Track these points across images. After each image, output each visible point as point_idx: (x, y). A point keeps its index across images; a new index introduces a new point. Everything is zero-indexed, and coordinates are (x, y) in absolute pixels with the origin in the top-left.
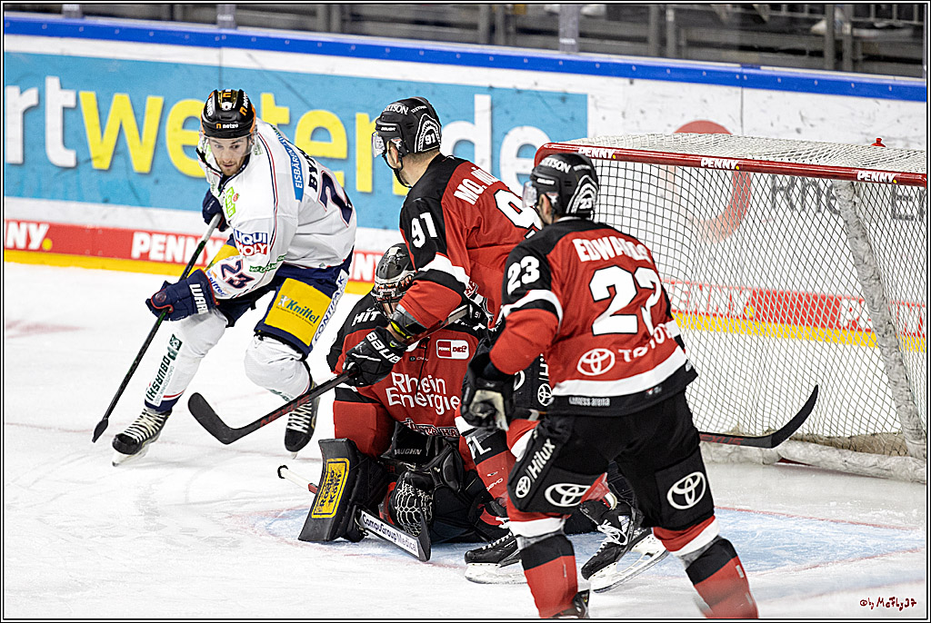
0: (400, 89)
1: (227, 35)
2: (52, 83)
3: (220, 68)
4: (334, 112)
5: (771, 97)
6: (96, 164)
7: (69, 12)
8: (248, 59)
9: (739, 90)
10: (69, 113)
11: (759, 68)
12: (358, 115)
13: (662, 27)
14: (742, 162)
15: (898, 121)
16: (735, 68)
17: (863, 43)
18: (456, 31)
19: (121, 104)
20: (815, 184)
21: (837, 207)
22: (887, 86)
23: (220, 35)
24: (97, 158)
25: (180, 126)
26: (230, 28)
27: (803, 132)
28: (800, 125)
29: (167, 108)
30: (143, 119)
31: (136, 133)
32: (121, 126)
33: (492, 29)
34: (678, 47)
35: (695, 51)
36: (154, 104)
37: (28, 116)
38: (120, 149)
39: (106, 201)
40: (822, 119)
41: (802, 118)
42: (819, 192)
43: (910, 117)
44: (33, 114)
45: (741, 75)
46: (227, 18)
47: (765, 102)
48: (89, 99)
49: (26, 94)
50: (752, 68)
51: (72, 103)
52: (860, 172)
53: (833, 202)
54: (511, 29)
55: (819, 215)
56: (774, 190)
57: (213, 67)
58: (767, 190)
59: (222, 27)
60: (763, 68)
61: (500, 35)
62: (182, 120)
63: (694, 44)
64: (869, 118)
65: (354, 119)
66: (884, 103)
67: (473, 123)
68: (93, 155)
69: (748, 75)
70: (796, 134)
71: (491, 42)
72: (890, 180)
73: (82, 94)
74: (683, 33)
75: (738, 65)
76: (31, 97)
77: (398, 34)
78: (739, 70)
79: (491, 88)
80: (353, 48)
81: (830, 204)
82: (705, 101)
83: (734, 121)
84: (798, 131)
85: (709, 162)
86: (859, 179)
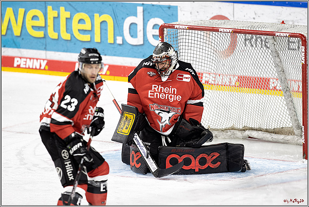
0: (110, 5)
4: (86, 13)
5: (244, 6)
9: (232, 4)
12: (95, 14)
14: (234, 30)
15: (290, 14)
19: (9, 11)
20: (260, 37)
21: (268, 46)
22: (286, 2)
25: (31, 19)
27: (256, 19)
28: (254, 16)
29: (26, 13)
30: (18, 16)
31: (15, 22)
32: (9, 20)
36: (21, 11)
38: (9, 27)
40: (263, 14)
41: (255, 14)
42: (262, 40)
43: (294, 13)
47: (242, 8)
52: (276, 33)
55: (262, 49)
56: (245, 40)
58: (243, 40)
62: (32, 17)
64: (280, 13)
65: (94, 16)
66: (285, 8)
67: (137, 17)
72: (287, 36)
79: (143, 4)
81: (266, 45)
82: (220, 8)
83: (231, 15)
84: (254, 18)
85: (222, 30)
86: (276, 35)
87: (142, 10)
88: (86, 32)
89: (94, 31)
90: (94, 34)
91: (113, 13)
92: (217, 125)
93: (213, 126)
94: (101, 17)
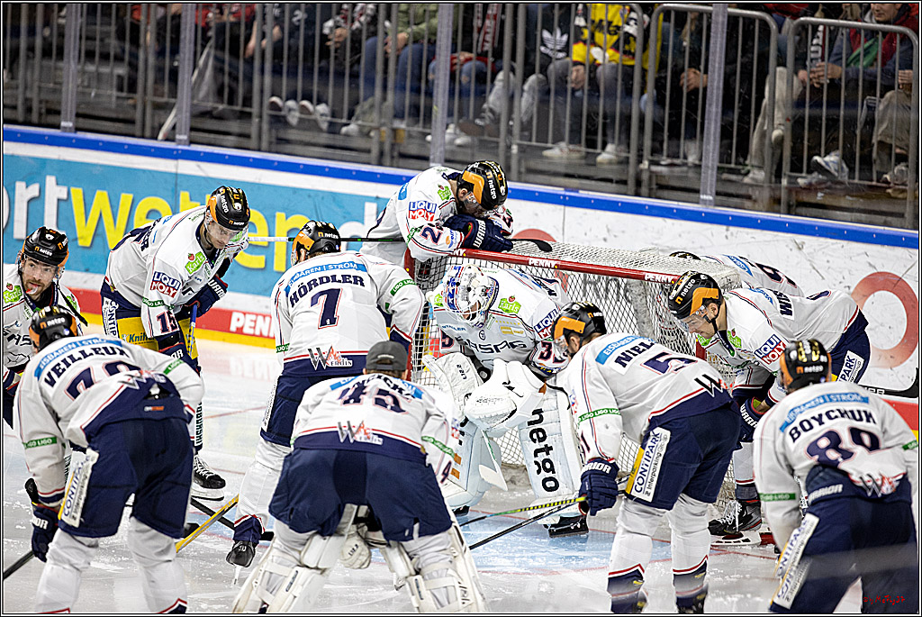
0: (309, 196)
1: (182, 150)
2: (50, 181)
3: (176, 174)
4: (259, 211)
5: (586, 214)
6: (81, 243)
7: (65, 128)
8: (197, 168)
9: (562, 207)
10: (62, 204)
11: (577, 192)
12: (278, 214)
13: (508, 158)
14: (559, 263)
15: (680, 236)
16: (560, 191)
17: (657, 176)
18: (353, 154)
19: (101, 199)
20: (616, 280)
21: (630, 298)
22: (673, 209)
23: (177, 150)
24: (82, 238)
25: (145, 216)
26: (184, 145)
27: (608, 240)
28: (606, 235)
29: (135, 203)
30: (117, 210)
31: (111, 220)
32: (101, 215)
33: (381, 154)
34: (520, 173)
35: (531, 177)
36: (126, 199)
37: (32, 203)
38: (100, 231)
39: (87, 270)
40: (623, 232)
41: (608, 230)
42: (618, 286)
43: (689, 233)
44: (35, 203)
45: (565, 196)
46: (184, 137)
47: (581, 217)
48: (77, 194)
49: (31, 188)
50: (572, 191)
51: (64, 196)
52: (647, 274)
53: (628, 294)
54: (396, 154)
55: (619, 303)
56: (585, 282)
57: (170, 174)
58: (580, 282)
59: (179, 144)
60: (581, 192)
61: (387, 159)
62: (146, 211)
63: (530, 171)
64: (658, 232)
65: (274, 216)
66: (669, 221)
67: (363, 223)
68: (78, 235)
69: (570, 196)
70: (603, 242)
71: (380, 164)
72: (670, 281)
73: (72, 189)
74: (523, 163)
75: (562, 189)
76: (34, 190)
77: (318, 155)
78: (563, 193)
79: (377, 198)
80: (276, 164)
81: (625, 295)
82: (536, 215)
83: (557, 230)
84: (605, 240)
85: (535, 261)
86: (646, 278)
87: (375, 211)
88: (257, 250)
89: (273, 248)
90: (273, 255)
91: (314, 211)
92: (516, 456)
93: (509, 457)
94: (289, 219)
